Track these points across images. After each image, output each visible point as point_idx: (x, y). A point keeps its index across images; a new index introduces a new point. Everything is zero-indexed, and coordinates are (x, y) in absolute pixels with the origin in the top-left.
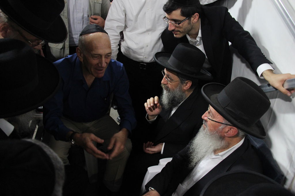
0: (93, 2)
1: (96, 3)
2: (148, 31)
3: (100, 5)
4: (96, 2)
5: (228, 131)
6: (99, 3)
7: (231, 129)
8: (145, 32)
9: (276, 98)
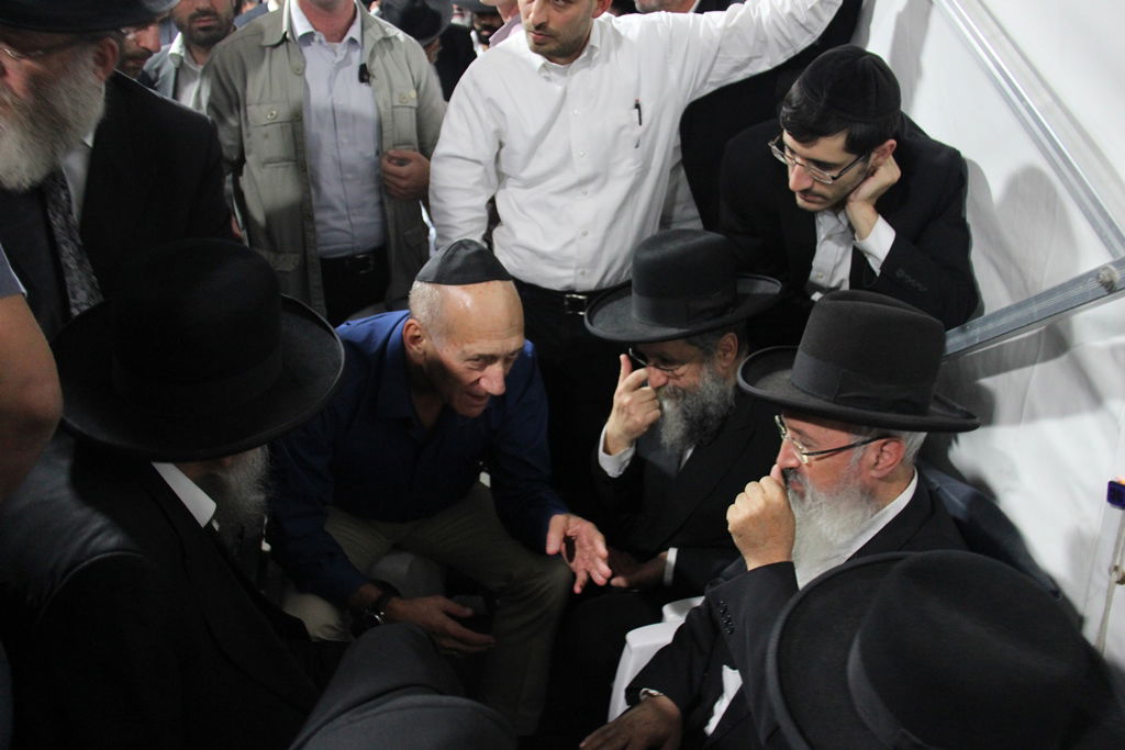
0: (390, 106)
1: (397, 107)
2: (583, 183)
3: (414, 111)
4: (397, 103)
5: (878, 457)
6: (411, 107)
7: (882, 451)
8: (571, 188)
9: (1033, 363)
